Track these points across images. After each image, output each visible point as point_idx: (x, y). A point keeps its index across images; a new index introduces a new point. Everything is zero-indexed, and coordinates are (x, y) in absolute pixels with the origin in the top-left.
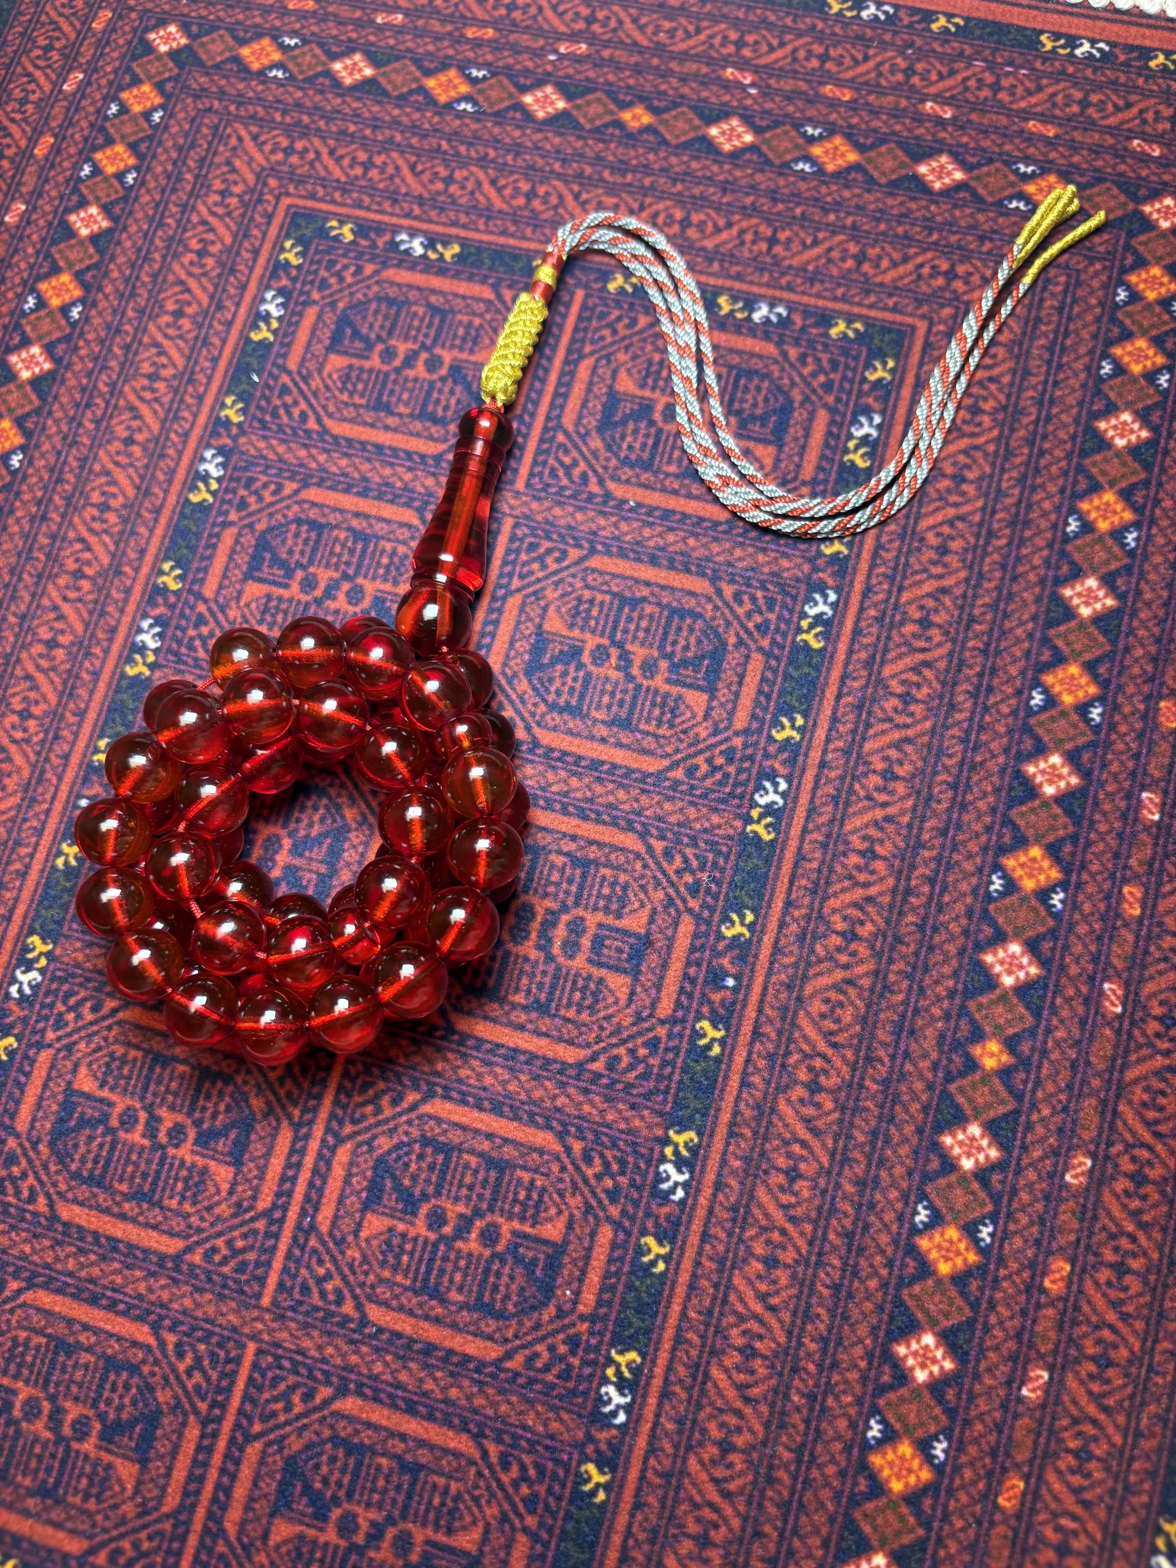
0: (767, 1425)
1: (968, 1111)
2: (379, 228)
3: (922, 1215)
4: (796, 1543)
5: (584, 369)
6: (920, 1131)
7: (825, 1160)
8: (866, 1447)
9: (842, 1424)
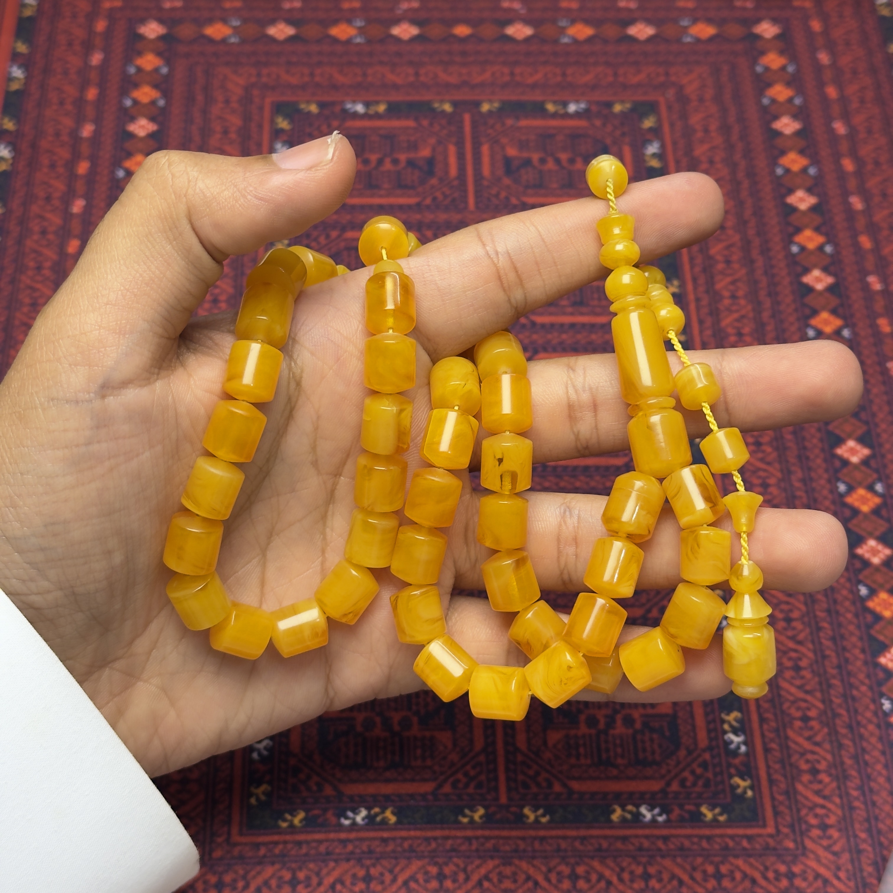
0: (806, 604)
1: (843, 435)
2: (333, 104)
3: (842, 488)
4: (848, 655)
5: (485, 149)
6: (823, 450)
7: (779, 475)
8: (863, 600)
9: (845, 592)
